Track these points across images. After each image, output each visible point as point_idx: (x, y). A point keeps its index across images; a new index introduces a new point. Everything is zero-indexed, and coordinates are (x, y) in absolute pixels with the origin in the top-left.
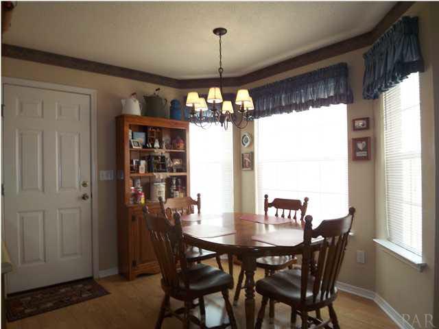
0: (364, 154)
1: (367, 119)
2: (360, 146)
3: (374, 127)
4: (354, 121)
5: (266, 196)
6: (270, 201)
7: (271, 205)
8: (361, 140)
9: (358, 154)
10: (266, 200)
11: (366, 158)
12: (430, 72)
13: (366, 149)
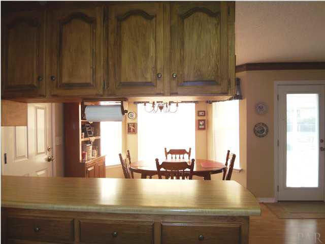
0: (203, 127)
1: (204, 112)
2: (201, 123)
3: (207, 115)
4: (199, 112)
5: (165, 149)
6: (168, 151)
7: (168, 153)
8: (201, 120)
9: (200, 127)
10: (166, 151)
11: (204, 129)
12: (245, 101)
13: (204, 124)
